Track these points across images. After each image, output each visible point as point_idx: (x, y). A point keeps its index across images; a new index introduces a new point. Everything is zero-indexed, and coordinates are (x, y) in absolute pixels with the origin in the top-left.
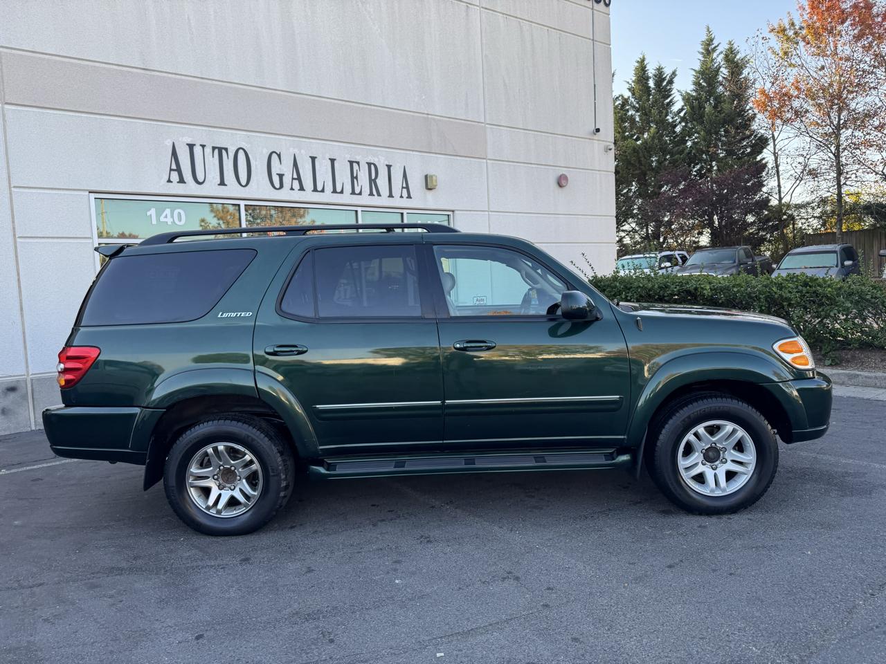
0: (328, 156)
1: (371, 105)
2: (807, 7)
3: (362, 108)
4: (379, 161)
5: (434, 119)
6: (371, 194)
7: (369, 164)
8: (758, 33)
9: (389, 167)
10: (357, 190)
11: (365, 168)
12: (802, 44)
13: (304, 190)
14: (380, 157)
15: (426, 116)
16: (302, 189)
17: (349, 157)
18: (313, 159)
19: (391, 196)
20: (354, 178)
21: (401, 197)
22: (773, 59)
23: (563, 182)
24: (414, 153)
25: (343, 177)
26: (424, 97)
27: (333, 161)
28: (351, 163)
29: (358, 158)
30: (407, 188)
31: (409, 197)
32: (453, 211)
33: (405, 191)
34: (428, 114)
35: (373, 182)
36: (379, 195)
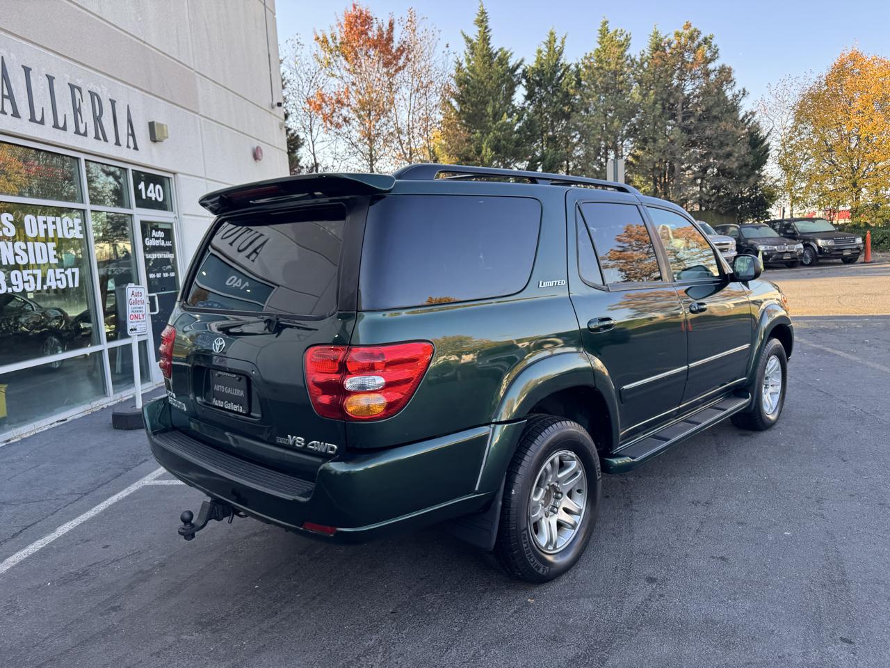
0: (44, 71)
1: (86, 10)
2: (344, 26)
3: (79, 12)
4: (102, 92)
5: (151, 51)
6: (97, 137)
7: (92, 94)
8: (297, 37)
9: (113, 102)
10: (82, 130)
11: (87, 97)
12: (342, 58)
13: (19, 117)
14: (102, 86)
15: (142, 43)
16: (16, 114)
17: (68, 78)
18: (27, 70)
19: (118, 143)
20: (77, 111)
21: (128, 147)
22: (314, 65)
23: (260, 154)
24: (135, 89)
25: (65, 108)
26: (139, 19)
27: (51, 79)
28: (72, 87)
29: (79, 83)
30: (133, 135)
31: (136, 148)
32: (174, 174)
33: (131, 138)
34: (144, 42)
35: (97, 120)
36: (106, 140)
